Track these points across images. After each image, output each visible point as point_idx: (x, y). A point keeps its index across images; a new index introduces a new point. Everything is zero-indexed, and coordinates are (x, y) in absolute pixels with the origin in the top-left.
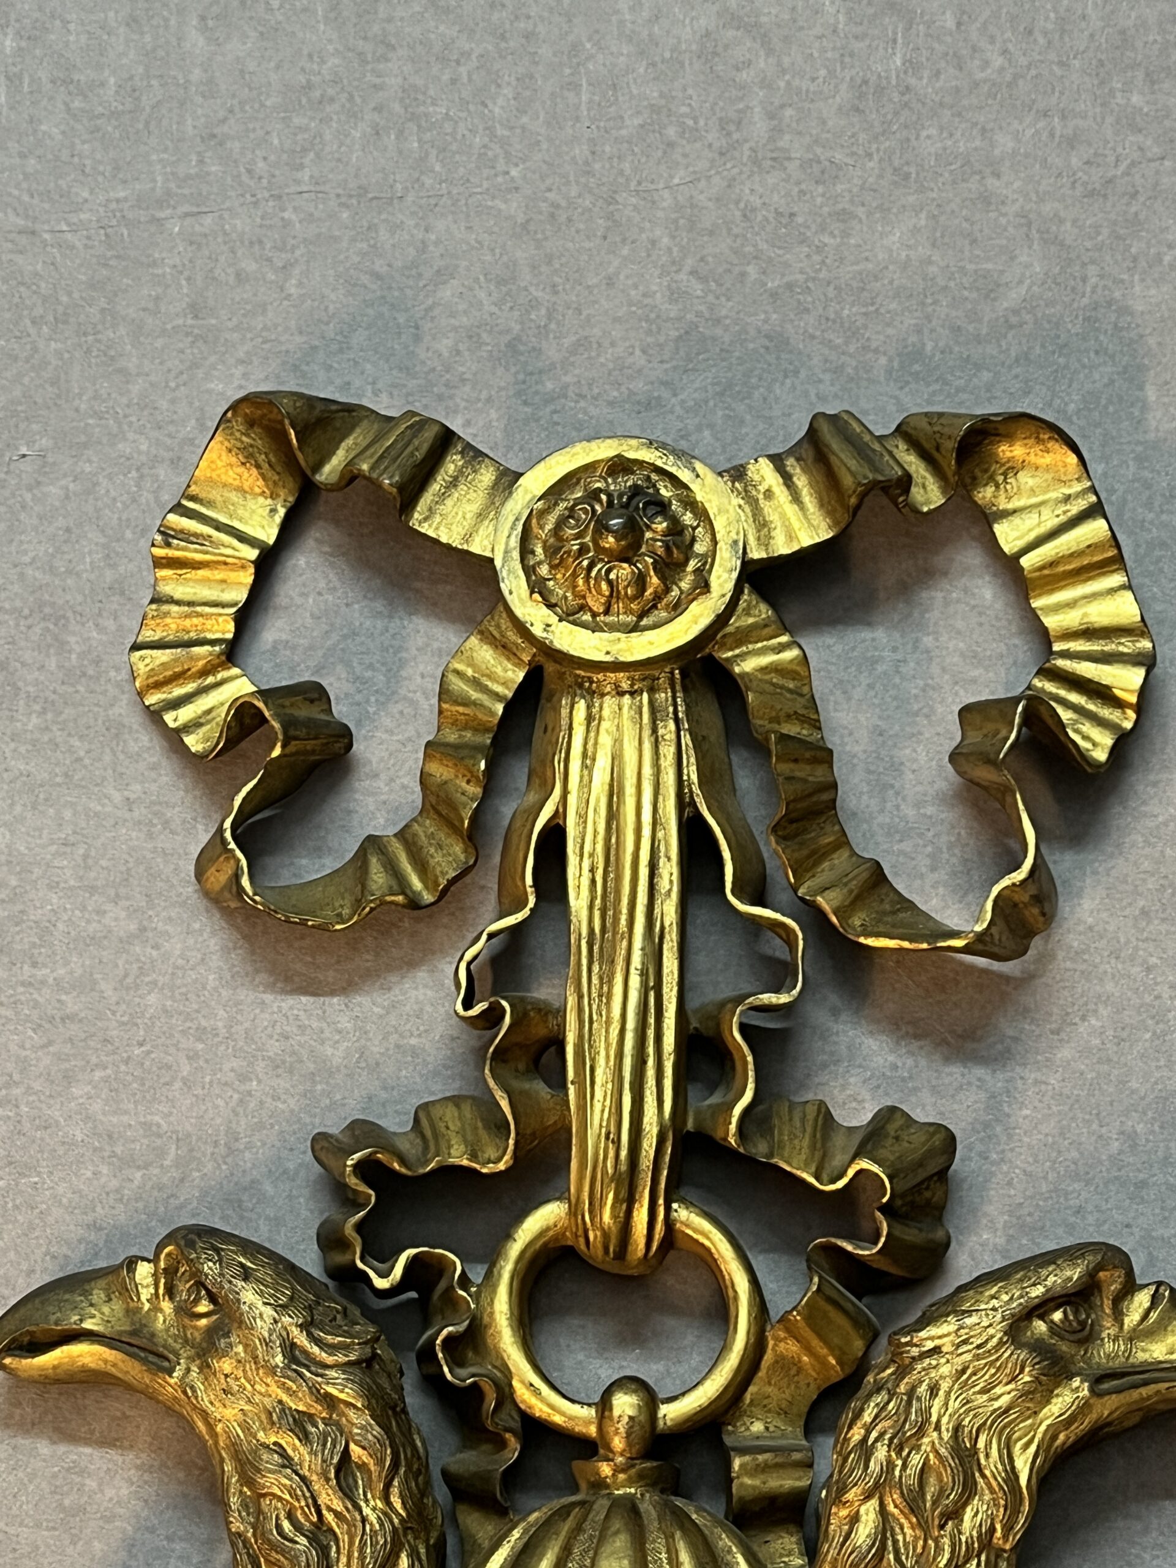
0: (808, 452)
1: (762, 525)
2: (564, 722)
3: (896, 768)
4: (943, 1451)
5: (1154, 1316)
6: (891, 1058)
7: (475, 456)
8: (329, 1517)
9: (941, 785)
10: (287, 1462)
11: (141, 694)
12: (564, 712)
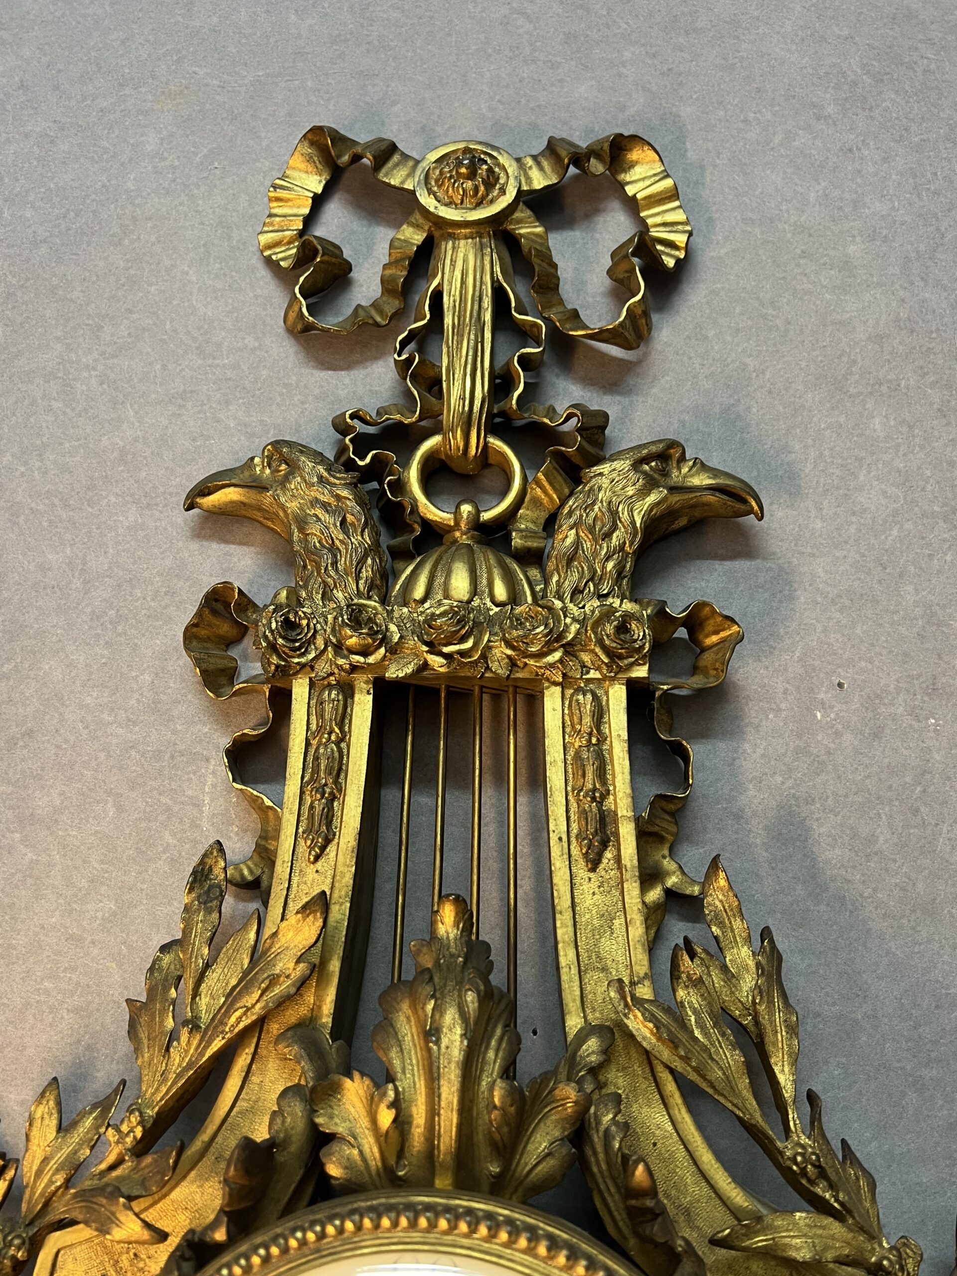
0: (547, 153)
1: (529, 179)
2: (443, 250)
3: (584, 283)
4: (604, 510)
5: (694, 470)
6: (581, 393)
7: (405, 157)
8: (337, 542)
9: (602, 289)
10: (319, 519)
11: (262, 252)
12: (443, 247)
